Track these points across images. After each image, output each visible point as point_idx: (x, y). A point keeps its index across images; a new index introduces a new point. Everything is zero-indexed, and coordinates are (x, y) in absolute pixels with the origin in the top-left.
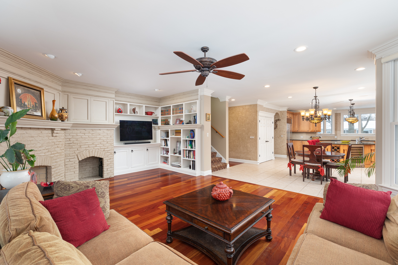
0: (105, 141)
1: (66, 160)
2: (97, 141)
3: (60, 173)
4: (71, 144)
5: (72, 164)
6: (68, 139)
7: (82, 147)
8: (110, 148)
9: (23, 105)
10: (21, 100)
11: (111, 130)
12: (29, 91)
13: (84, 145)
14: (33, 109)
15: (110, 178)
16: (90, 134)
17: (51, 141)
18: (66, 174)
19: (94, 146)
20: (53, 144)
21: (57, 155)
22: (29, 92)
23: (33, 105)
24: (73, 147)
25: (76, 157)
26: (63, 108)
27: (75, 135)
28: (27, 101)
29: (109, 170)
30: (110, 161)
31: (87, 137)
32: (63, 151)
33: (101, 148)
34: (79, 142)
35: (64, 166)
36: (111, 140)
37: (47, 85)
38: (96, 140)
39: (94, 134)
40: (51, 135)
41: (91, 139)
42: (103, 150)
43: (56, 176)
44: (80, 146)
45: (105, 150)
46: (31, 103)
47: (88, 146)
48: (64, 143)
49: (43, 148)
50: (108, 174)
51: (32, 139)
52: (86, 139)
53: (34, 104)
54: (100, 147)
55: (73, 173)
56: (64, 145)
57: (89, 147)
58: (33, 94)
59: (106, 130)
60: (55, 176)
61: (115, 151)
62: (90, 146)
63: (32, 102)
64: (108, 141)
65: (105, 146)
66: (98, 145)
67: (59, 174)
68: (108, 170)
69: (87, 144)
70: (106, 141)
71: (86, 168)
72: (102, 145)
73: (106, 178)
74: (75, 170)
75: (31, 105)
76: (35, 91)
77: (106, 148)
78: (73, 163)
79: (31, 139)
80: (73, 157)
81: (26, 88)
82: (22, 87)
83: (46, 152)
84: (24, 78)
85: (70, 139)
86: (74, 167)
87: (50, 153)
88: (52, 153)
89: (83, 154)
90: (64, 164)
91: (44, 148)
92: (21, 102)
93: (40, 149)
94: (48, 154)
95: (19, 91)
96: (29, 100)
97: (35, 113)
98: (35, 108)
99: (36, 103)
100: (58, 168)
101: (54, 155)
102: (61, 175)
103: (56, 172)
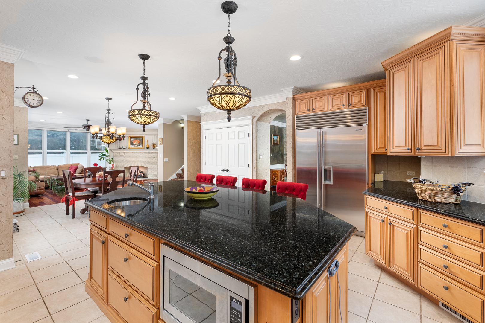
17: (148, 157)
22: (137, 139)
32: (156, 162)
35: (157, 169)
37: (146, 135)
40: (148, 154)
49: (143, 159)
58: (139, 139)
79: (136, 156)
84: (135, 134)
87: (147, 162)
92: (133, 143)
93: (141, 160)
94: (145, 162)
95: (132, 140)
96: (136, 142)
97: (139, 146)
98: (139, 144)
99: (140, 143)
100: (153, 169)
101: (149, 163)
102: (155, 173)
103: (151, 170)
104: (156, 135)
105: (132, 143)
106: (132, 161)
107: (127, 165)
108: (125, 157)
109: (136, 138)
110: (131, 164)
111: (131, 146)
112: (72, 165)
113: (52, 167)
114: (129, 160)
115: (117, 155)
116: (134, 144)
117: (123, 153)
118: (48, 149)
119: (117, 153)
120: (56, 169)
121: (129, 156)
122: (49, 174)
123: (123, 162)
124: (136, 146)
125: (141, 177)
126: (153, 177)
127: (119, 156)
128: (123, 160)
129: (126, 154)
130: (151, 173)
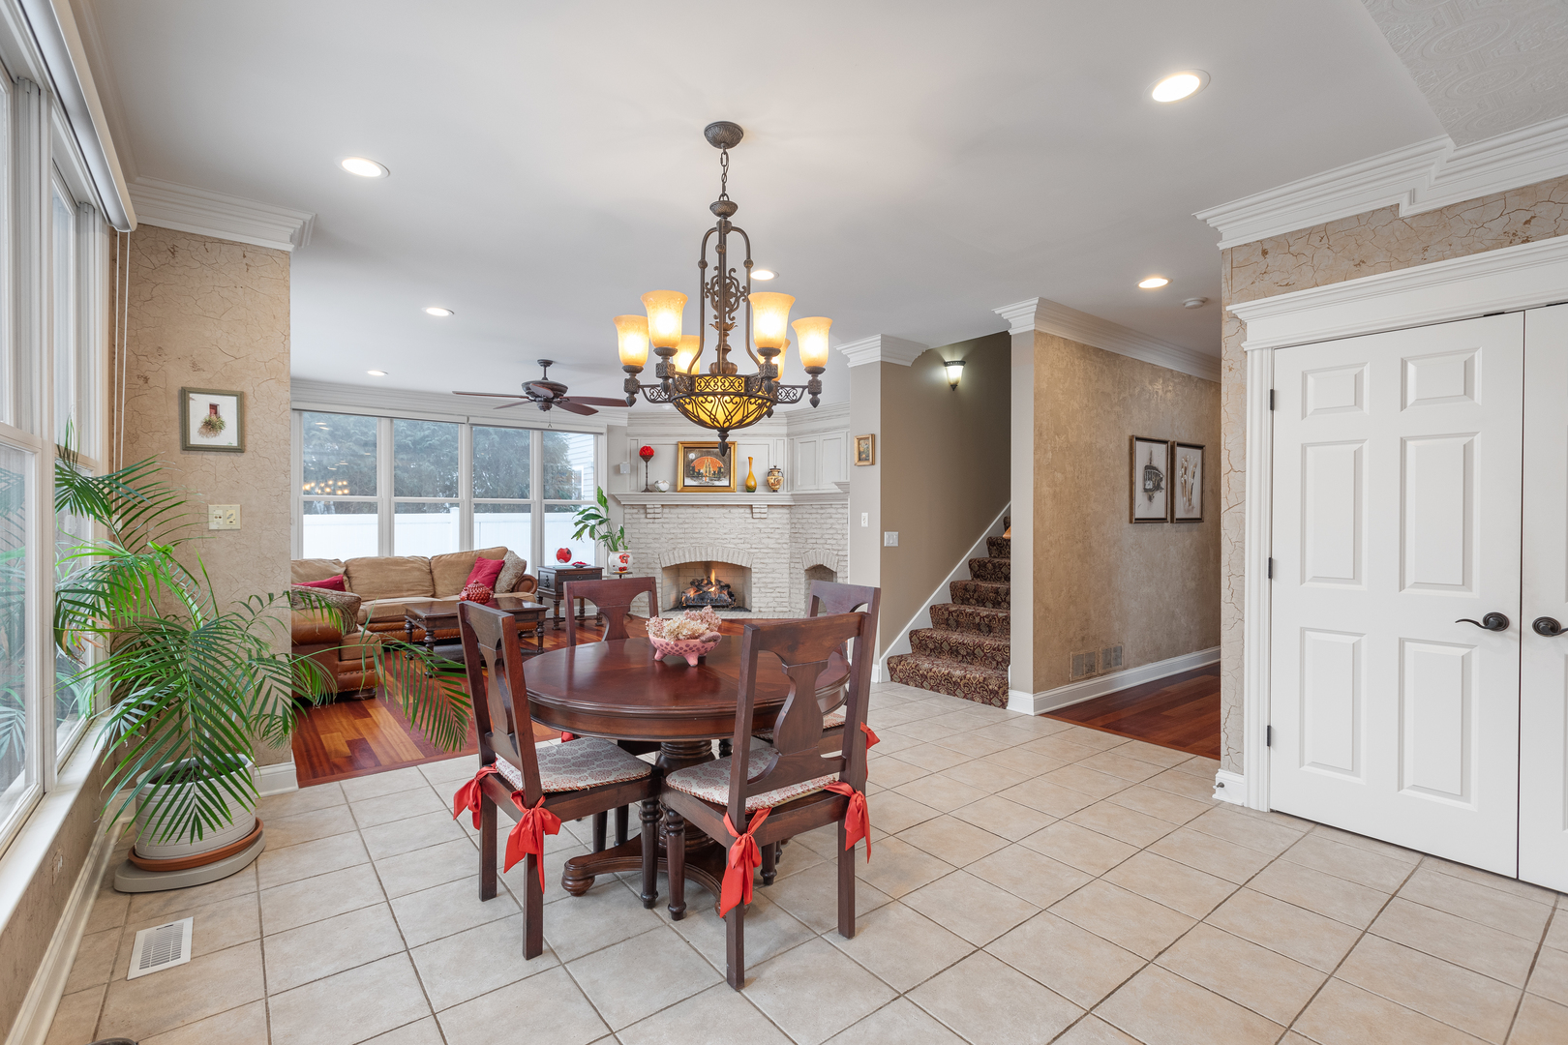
2: (828, 532)
3: (775, 585)
4: (797, 535)
5: (797, 574)
7: (809, 541)
9: (695, 474)
10: (693, 467)
12: (709, 451)
13: (811, 538)
14: (714, 477)
16: (819, 516)
17: (750, 526)
19: (822, 541)
20: (756, 531)
21: (766, 551)
22: (709, 454)
23: (714, 472)
24: (799, 540)
25: (802, 561)
26: (775, 467)
27: (800, 516)
28: (704, 468)
31: (814, 521)
32: (785, 546)
33: (834, 547)
34: (805, 532)
35: (786, 576)
38: (827, 529)
39: (823, 516)
40: (749, 516)
41: (819, 526)
42: (836, 553)
43: (765, 588)
44: (806, 539)
45: (840, 553)
46: (711, 469)
47: (814, 541)
48: (787, 532)
49: (732, 536)
51: (711, 520)
52: (814, 526)
53: (717, 470)
54: (832, 545)
55: (796, 591)
56: (787, 536)
57: (816, 543)
58: (717, 454)
60: (760, 587)
62: (817, 541)
63: (712, 467)
65: (840, 545)
66: (829, 542)
67: (770, 586)
69: (814, 536)
72: (834, 542)
74: (799, 586)
75: (710, 472)
77: (840, 548)
78: (798, 571)
79: (708, 521)
80: (798, 560)
81: (703, 449)
82: (698, 449)
83: (738, 543)
84: (702, 435)
85: (795, 524)
86: (798, 581)
87: (749, 546)
88: (754, 546)
89: (809, 557)
90: (788, 571)
91: (735, 537)
92: (694, 470)
93: (726, 536)
94: (742, 546)
95: (692, 456)
96: (708, 465)
97: (717, 483)
98: (719, 475)
99: (720, 468)
100: (770, 575)
101: (757, 550)
102: (778, 590)
103: (764, 580)
104: (782, 435)
105: (691, 471)
106: (692, 541)
107: (671, 556)
108: (666, 526)
109: (707, 449)
110: (687, 556)
111: (689, 482)
112: (485, 557)
113: (412, 562)
114: (682, 536)
115: (635, 516)
116: (699, 473)
117: (657, 511)
118: (398, 492)
119: (635, 511)
120: (426, 569)
121: (681, 521)
122: (401, 591)
123: (657, 545)
124: (705, 481)
125: (723, 607)
126: (772, 609)
127: (641, 521)
128: (658, 536)
129: (670, 516)
130: (763, 590)
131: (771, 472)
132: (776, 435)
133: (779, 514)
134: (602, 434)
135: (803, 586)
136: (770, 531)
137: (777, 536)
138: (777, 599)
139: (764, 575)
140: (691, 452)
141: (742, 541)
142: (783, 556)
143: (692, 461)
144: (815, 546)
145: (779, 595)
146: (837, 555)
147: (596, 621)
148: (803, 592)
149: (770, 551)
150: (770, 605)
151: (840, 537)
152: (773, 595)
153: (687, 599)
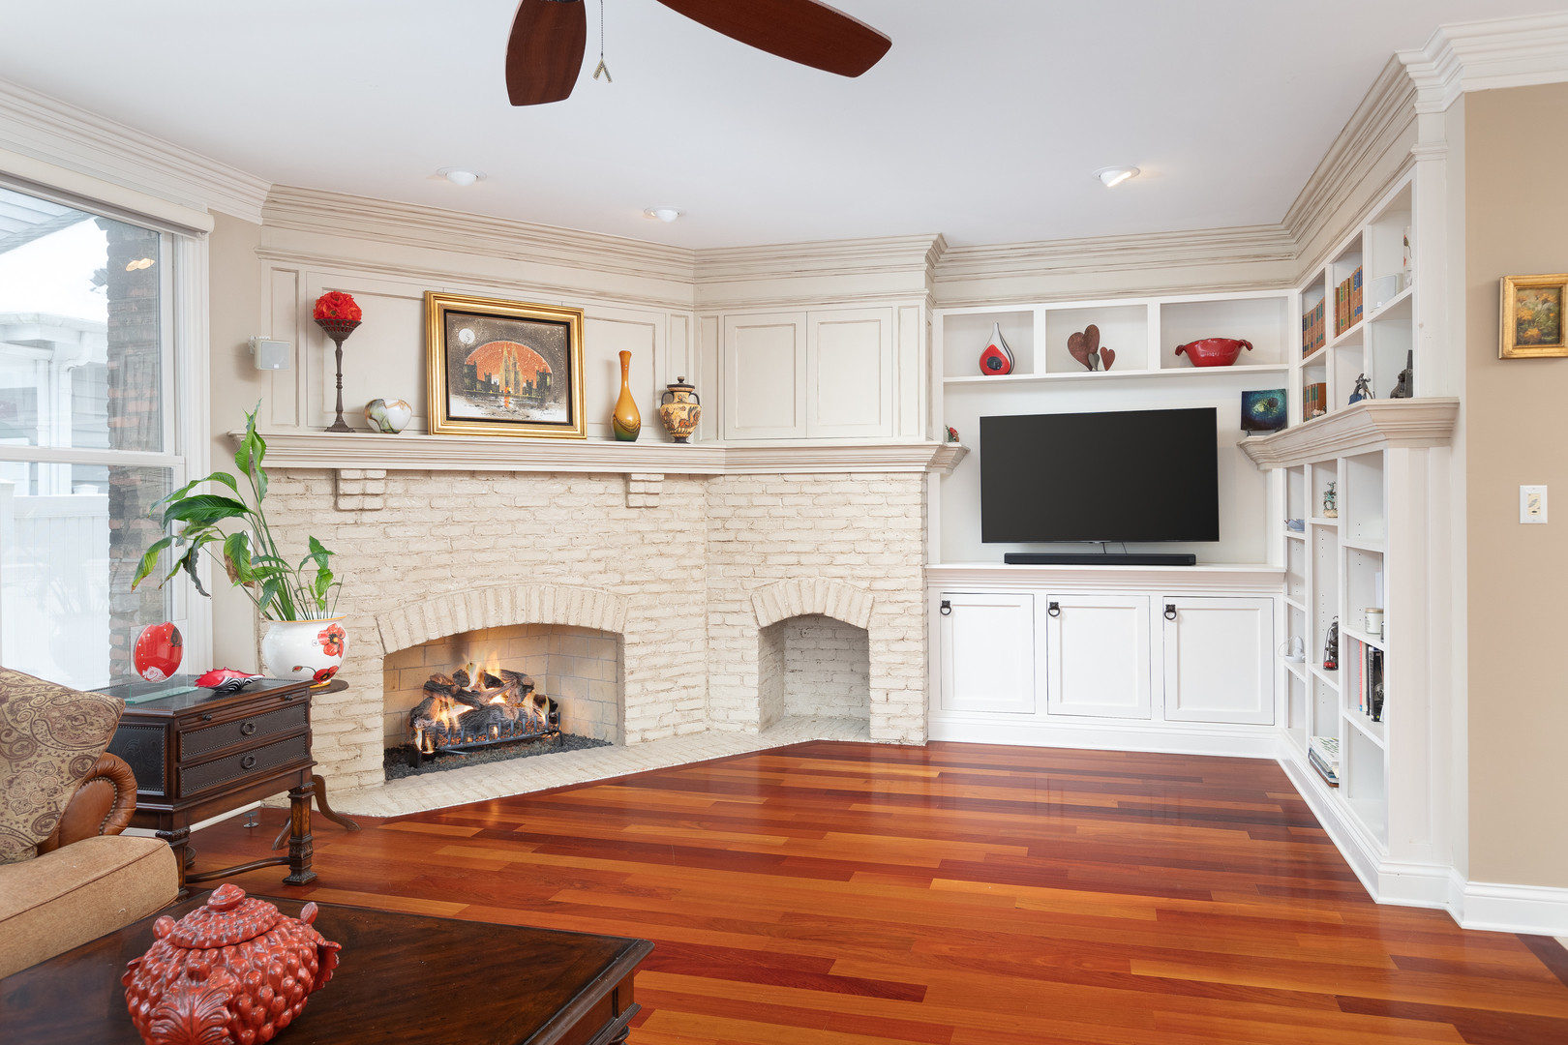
0: (874, 537)
1: (711, 616)
2: (837, 536)
3: (676, 671)
4: (730, 547)
5: (734, 638)
6: (719, 521)
7: (773, 560)
8: (903, 580)
9: (478, 386)
10: (473, 368)
11: (907, 476)
12: (514, 329)
13: (782, 553)
14: (530, 398)
15: (901, 747)
16: (806, 501)
17: (618, 529)
18: (712, 680)
19: (822, 559)
20: (635, 538)
21: (655, 588)
22: (512, 334)
23: (529, 385)
24: (738, 558)
25: (747, 607)
26: (681, 380)
27: (743, 501)
28: (502, 371)
29: (897, 703)
30: (904, 653)
31: (792, 512)
32: (696, 573)
33: (858, 572)
34: (757, 537)
35: (699, 645)
36: (906, 531)
37: (602, 294)
38: (833, 531)
39: (822, 500)
40: (621, 500)
41: (809, 524)
42: (865, 584)
43: (654, 679)
44: (765, 555)
45: (878, 585)
46: (521, 377)
47: (793, 559)
48: (700, 539)
49: (576, 554)
50: (892, 722)
51: (522, 514)
52: (789, 525)
53: (535, 380)
54: (852, 566)
55: (736, 680)
56: (700, 549)
57: (799, 563)
58: (533, 339)
59: (881, 476)
60: (644, 680)
61: (946, 598)
62: (804, 559)
63: (525, 371)
64: (889, 536)
66: (840, 559)
67: (666, 673)
68: (893, 696)
69: (791, 547)
70: (879, 536)
71: (835, 672)
72: (860, 559)
73: (883, 742)
74: (742, 668)
75: (517, 384)
76: (543, 326)
77: (879, 573)
78: (736, 632)
79: (517, 515)
80: (735, 607)
81: (499, 322)
82: (482, 320)
83: (592, 573)
84: (493, 283)
85: (724, 519)
86: (739, 655)
87: (617, 578)
88: (628, 578)
89: (773, 595)
90: (702, 633)
91: (584, 556)
92: (473, 376)
93: (558, 556)
94: (603, 579)
95: (466, 335)
96: (508, 365)
97: (536, 415)
98: (539, 394)
99: (543, 375)
100: (666, 648)
101: (635, 589)
102: (682, 681)
103: (654, 661)
104: (684, 306)
105: (466, 375)
106: (475, 572)
107: (415, 619)
108: (393, 531)
109: (504, 323)
110: (461, 614)
111: (460, 406)
114: (445, 559)
115: (295, 504)
116: (488, 384)
117: (372, 487)
119: (299, 488)
121: (439, 517)
124: (507, 406)
125: (530, 741)
126: (669, 732)
127: (318, 517)
128: (372, 564)
129: (407, 502)
130: (650, 686)
131: (670, 392)
132: (671, 304)
133: (682, 495)
134: (192, 231)
135: (754, 668)
136: (662, 537)
137: (681, 551)
138: (681, 706)
139: (651, 649)
140: (463, 324)
141: (601, 566)
142: (692, 597)
143: (468, 350)
144: (795, 571)
145: (684, 693)
146: (870, 589)
147: (285, 871)
148: (753, 680)
149: (664, 587)
150: (666, 721)
151: (878, 547)
152: (674, 695)
153: (437, 733)
